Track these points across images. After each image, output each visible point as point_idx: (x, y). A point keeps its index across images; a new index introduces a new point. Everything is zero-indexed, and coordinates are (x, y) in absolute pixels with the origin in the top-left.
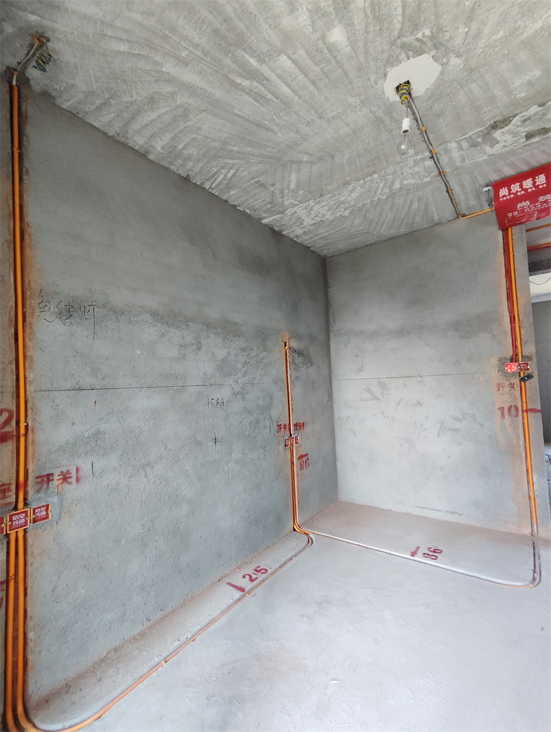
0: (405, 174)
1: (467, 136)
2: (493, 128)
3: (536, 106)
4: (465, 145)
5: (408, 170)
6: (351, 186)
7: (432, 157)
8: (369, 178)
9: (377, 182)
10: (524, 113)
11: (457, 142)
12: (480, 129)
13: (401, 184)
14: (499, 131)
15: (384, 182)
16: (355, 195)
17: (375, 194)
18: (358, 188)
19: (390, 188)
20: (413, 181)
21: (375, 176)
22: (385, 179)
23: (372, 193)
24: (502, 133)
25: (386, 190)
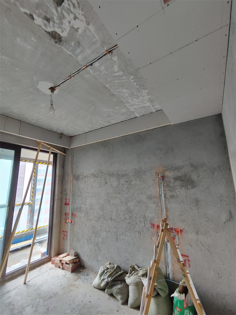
1: (71, 54)
2: (61, 41)
3: (35, 21)
4: (78, 51)
7: (91, 65)
10: (43, 27)
11: (77, 56)
12: (64, 49)
14: (61, 35)
16: (124, 90)
24: (63, 31)
25: (125, 77)
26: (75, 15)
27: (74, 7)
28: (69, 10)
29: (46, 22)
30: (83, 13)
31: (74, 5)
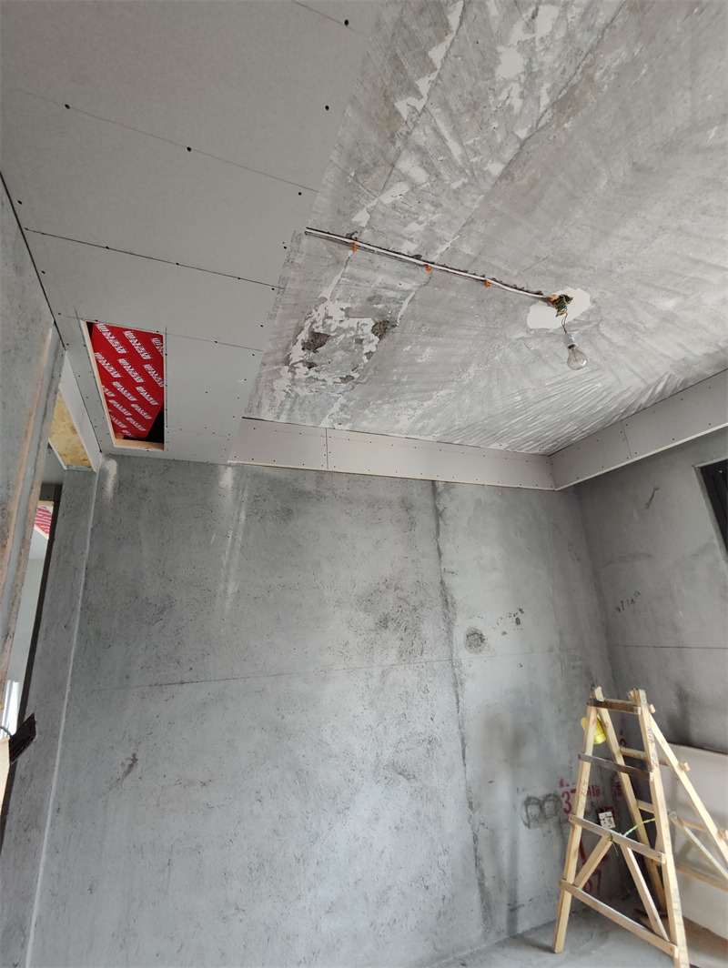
0: (427, 206)
5: (434, 218)
6: (545, 100)
7: (418, 257)
8: (508, 154)
9: (476, 153)
11: (408, 292)
13: (405, 178)
15: (460, 162)
17: (445, 105)
18: (517, 103)
19: (419, 150)
20: (387, 199)
21: (496, 168)
22: (462, 171)
23: (455, 104)
26: (324, 319)
27: (314, 322)
28: (323, 325)
29: (364, 342)
30: (314, 311)
31: (312, 323)
